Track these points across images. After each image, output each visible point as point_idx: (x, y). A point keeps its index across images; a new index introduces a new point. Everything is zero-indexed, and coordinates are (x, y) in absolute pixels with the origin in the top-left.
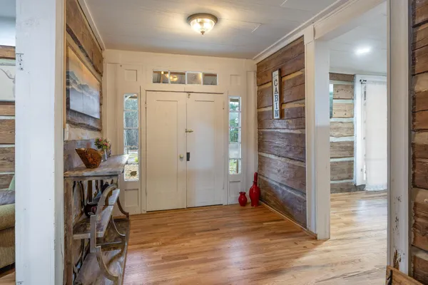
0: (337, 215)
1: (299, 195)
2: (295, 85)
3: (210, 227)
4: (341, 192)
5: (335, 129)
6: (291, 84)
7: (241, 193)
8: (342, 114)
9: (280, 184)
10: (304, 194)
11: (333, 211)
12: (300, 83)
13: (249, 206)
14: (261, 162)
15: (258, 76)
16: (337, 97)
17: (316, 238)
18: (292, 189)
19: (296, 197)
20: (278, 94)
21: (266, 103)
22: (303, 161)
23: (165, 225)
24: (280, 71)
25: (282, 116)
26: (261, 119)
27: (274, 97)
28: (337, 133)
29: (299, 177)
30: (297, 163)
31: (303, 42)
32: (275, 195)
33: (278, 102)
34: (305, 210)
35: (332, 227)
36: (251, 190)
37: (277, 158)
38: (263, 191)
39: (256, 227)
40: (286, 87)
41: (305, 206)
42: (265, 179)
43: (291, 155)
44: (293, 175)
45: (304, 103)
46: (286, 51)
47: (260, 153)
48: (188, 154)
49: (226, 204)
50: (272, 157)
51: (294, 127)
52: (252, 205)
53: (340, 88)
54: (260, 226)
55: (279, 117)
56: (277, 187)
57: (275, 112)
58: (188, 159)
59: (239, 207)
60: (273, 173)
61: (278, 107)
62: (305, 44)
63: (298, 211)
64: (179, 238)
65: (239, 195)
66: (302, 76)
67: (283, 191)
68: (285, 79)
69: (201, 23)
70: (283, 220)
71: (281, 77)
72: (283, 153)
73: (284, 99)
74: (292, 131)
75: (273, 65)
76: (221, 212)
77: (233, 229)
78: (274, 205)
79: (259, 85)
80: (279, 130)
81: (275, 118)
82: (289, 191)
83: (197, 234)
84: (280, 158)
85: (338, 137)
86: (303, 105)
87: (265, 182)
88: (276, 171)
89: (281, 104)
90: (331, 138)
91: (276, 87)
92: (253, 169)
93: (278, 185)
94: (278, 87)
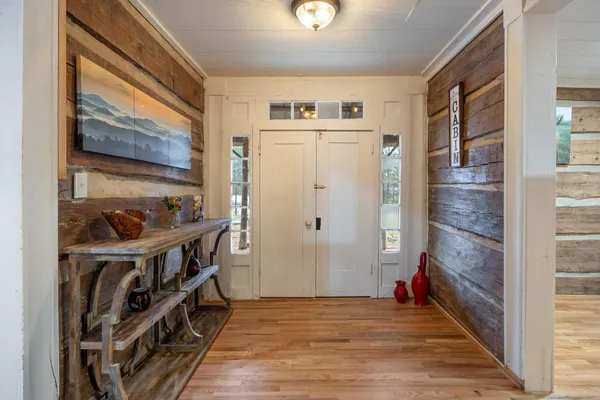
0: (573, 341)
1: (492, 301)
2: (486, 106)
3: (336, 335)
4: (585, 294)
5: (574, 184)
6: (480, 105)
7: (399, 283)
8: (590, 158)
9: (460, 275)
10: (500, 300)
11: (560, 330)
12: (497, 101)
13: (411, 304)
14: (433, 236)
15: (429, 101)
16: (580, 129)
17: (522, 388)
18: (480, 287)
19: (485, 303)
20: (458, 126)
21: (440, 142)
22: (499, 240)
23: (275, 323)
24: (462, 86)
25: (464, 162)
26: (434, 169)
27: (452, 131)
28: (579, 192)
29: (493, 268)
30: (489, 244)
31: (501, 25)
32: (452, 293)
33: (458, 138)
34: (501, 329)
35: (557, 366)
36: (415, 280)
37: (455, 231)
38: (434, 283)
39: (412, 344)
40: (471, 111)
41: (501, 322)
42: (437, 263)
43: (478, 229)
44: (481, 264)
45: (503, 136)
46: (473, 50)
47: (432, 223)
48: (318, 221)
49: (375, 297)
50: (449, 229)
51: (484, 181)
52: (416, 303)
53: (586, 112)
54: (419, 344)
55: (458, 164)
56: (455, 280)
57: (453, 156)
58: (318, 227)
59: (394, 303)
60: (449, 255)
61: (458, 148)
62: (505, 26)
63: (489, 328)
64: (283, 348)
65: (396, 285)
66: (500, 88)
67: (465, 288)
68: (469, 99)
69: (312, 11)
70: (463, 337)
71: (463, 97)
72: (464, 224)
73: (468, 134)
74: (481, 188)
75: (451, 77)
76: (362, 310)
77: (372, 345)
78: (451, 309)
79: (431, 114)
80: (459, 186)
81: (453, 165)
82: (475, 290)
83: (312, 345)
84: (460, 233)
85: (582, 197)
86: (500, 141)
87: (438, 268)
88: (454, 253)
89: (464, 141)
90: (558, 199)
91: (455, 114)
92: (420, 246)
93: (456, 276)
94: (458, 114)
